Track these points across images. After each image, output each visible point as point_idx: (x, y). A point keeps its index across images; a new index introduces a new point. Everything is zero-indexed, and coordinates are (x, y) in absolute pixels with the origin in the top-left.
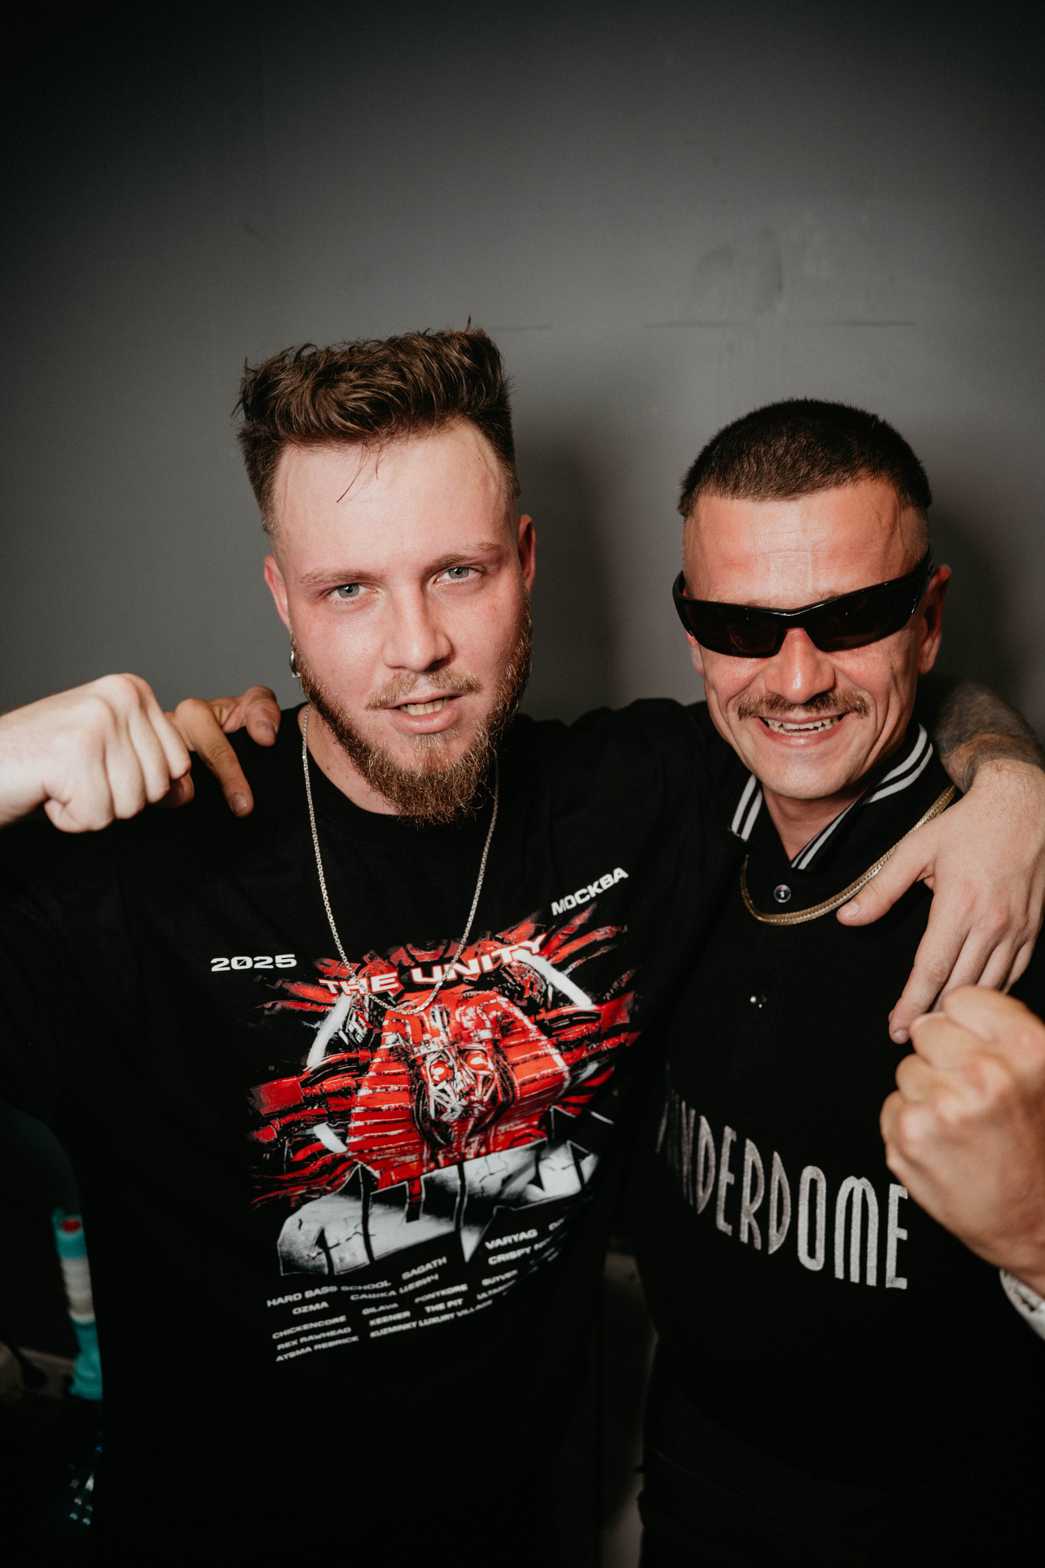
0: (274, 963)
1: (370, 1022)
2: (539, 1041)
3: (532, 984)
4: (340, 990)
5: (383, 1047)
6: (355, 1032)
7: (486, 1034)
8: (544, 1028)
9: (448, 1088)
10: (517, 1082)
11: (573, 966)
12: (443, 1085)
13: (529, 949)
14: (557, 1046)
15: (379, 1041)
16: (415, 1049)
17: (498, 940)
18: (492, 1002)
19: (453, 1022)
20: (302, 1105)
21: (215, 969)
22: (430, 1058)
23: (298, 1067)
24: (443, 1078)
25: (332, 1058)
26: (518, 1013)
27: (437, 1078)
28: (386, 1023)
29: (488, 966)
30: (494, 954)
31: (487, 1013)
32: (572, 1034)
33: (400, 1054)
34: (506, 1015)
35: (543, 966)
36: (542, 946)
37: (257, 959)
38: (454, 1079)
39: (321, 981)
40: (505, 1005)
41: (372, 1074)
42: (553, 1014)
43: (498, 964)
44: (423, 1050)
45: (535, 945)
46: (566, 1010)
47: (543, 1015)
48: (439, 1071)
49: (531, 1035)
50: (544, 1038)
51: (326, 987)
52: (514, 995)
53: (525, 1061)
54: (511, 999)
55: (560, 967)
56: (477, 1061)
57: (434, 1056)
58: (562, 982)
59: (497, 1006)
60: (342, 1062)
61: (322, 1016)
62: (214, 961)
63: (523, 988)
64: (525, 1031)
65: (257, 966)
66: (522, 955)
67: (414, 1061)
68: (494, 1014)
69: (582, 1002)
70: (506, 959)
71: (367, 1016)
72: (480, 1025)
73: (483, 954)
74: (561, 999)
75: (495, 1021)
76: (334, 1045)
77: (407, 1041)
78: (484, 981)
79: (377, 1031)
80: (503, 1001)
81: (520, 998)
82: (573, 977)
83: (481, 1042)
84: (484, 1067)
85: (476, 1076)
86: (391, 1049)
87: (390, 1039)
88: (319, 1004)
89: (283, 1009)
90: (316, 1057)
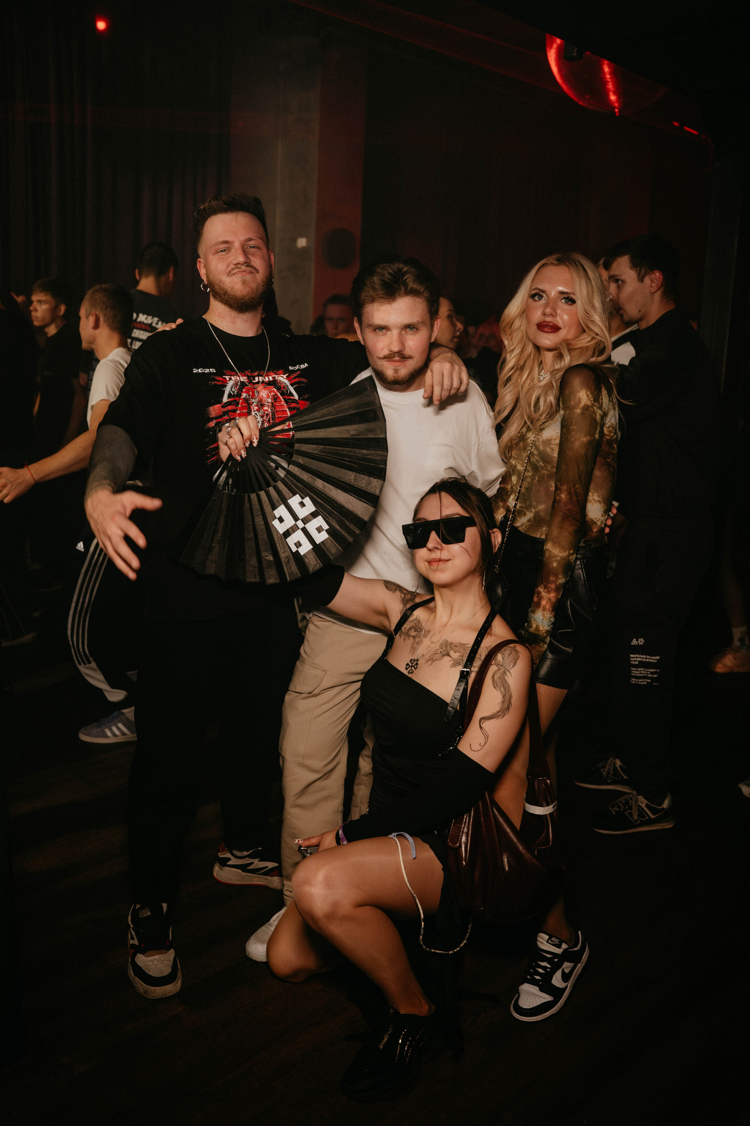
0: (210, 371)
1: (239, 389)
2: (284, 405)
3: (284, 387)
4: (230, 379)
5: (242, 397)
6: (234, 391)
7: (269, 400)
8: (286, 402)
9: (258, 413)
10: (276, 416)
11: (295, 386)
12: (256, 412)
13: (283, 377)
14: (289, 408)
15: (241, 395)
16: (251, 400)
17: (274, 372)
18: (272, 390)
19: (260, 395)
20: (221, 415)
21: (194, 372)
22: (254, 403)
23: (220, 402)
24: (257, 410)
25: (230, 400)
26: (279, 395)
27: (255, 410)
28: (244, 390)
29: (271, 379)
30: (273, 376)
31: (271, 393)
32: (293, 405)
33: (246, 400)
34: (276, 395)
35: (287, 382)
36: (287, 377)
37: (205, 370)
38: (259, 412)
39: (224, 377)
40: (275, 391)
41: (240, 406)
42: (288, 397)
43: (274, 379)
44: (253, 401)
45: (285, 376)
46: (292, 398)
47: (286, 397)
48: (257, 408)
49: (282, 403)
50: (286, 404)
51: (225, 378)
52: (279, 389)
53: (280, 411)
54: (277, 390)
55: (292, 385)
56: (265, 408)
57: (256, 403)
58: (292, 389)
59: (274, 391)
60: (232, 401)
61: (225, 386)
62: (194, 369)
63: (281, 388)
64: (281, 401)
65: (205, 372)
66: (281, 378)
67: (250, 403)
68: (272, 394)
69: (296, 397)
70: (277, 378)
71: (238, 387)
72: (268, 397)
73: (269, 376)
74: (291, 394)
75: (273, 396)
76: (230, 396)
77: (250, 397)
78: (270, 383)
79: (240, 392)
80: (275, 390)
81: (280, 390)
82: (295, 389)
83: (268, 403)
84: (267, 410)
85: (264, 413)
86: (244, 398)
87: (244, 395)
88: (224, 383)
89: (214, 384)
90: (225, 399)
